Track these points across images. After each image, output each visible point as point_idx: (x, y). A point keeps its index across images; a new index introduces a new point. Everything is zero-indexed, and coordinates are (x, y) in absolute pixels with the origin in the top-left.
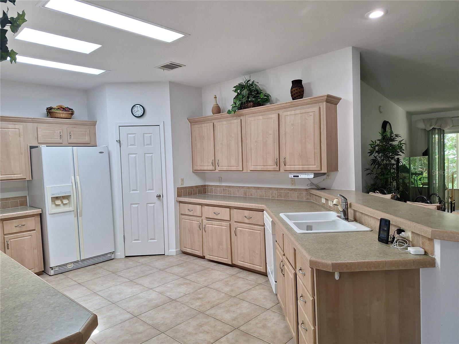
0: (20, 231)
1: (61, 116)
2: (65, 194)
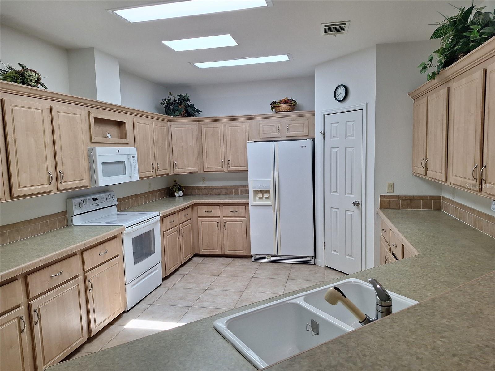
0: (235, 216)
1: (282, 109)
2: (265, 188)
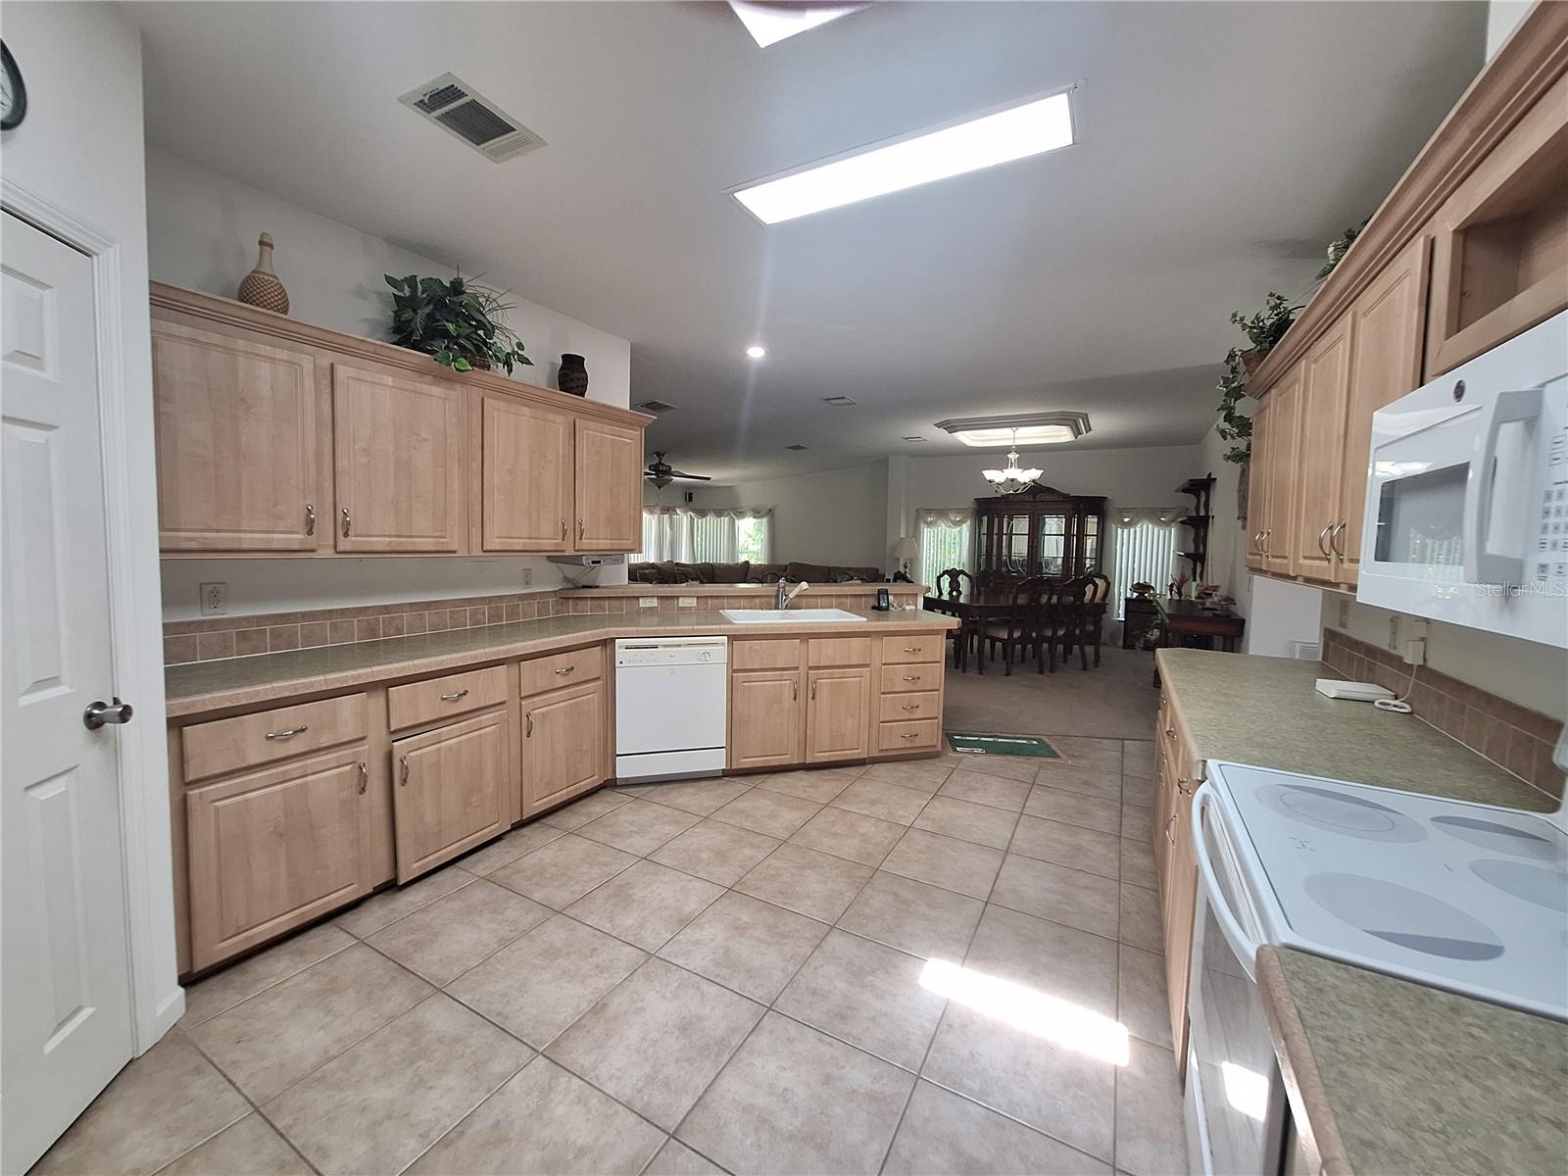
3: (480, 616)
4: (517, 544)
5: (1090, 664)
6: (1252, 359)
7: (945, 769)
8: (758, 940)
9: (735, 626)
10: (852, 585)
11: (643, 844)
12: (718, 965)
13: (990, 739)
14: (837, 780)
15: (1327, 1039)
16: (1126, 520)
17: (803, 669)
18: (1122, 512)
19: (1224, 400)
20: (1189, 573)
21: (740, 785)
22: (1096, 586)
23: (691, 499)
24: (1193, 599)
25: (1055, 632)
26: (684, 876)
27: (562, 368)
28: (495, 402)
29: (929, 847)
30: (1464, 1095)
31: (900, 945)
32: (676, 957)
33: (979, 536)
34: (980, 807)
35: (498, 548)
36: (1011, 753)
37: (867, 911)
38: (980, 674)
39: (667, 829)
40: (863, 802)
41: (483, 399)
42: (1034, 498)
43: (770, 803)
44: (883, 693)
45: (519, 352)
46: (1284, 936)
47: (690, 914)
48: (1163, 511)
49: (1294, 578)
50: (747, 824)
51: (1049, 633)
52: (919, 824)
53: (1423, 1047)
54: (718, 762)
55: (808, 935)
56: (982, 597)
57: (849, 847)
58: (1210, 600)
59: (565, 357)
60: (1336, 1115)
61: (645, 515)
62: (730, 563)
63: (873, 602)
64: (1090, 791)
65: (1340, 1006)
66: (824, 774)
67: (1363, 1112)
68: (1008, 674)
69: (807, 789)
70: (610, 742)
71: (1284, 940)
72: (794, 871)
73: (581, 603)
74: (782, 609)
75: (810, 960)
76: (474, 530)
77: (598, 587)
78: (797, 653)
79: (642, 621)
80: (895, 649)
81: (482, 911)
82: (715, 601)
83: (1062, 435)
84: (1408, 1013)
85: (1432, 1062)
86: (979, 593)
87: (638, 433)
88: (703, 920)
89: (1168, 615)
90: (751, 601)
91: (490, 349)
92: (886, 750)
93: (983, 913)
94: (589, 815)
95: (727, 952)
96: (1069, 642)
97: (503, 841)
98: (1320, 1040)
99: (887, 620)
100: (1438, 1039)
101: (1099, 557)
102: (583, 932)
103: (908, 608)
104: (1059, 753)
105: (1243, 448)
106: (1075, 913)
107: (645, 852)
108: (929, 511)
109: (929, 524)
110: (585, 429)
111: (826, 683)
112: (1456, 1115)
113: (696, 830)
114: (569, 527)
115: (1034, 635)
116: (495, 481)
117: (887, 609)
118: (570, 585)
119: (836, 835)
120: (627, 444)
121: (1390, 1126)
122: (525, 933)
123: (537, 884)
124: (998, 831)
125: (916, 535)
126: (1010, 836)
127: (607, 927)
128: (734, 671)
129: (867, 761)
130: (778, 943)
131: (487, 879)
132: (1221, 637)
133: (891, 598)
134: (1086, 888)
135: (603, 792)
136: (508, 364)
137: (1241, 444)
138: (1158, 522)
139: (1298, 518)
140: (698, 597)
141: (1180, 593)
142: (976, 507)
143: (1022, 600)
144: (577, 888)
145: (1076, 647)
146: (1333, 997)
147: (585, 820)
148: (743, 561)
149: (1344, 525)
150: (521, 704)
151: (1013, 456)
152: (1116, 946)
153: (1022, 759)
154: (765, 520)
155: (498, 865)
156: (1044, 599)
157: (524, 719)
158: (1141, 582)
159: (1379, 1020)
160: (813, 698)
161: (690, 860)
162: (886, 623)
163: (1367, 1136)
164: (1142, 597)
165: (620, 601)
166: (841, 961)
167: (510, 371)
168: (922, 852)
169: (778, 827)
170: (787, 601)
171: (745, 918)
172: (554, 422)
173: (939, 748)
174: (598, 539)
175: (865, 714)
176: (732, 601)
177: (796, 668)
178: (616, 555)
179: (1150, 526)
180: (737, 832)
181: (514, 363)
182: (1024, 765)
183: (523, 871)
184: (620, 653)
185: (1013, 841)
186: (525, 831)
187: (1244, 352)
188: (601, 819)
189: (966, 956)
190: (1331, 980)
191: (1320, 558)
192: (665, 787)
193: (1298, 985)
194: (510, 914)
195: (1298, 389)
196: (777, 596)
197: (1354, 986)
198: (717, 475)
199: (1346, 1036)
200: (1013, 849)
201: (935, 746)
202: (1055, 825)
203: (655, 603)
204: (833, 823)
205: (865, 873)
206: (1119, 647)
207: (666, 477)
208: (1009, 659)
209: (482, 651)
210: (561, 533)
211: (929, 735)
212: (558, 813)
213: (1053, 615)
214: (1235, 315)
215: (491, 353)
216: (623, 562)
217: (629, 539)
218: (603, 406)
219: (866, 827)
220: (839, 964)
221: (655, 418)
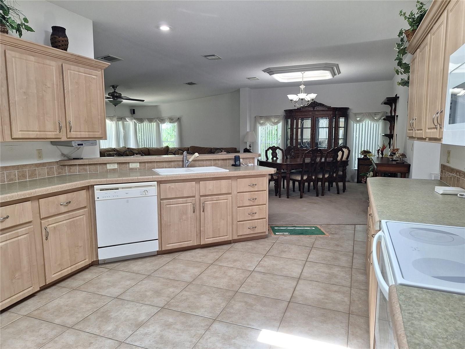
3: (12, 177)
4: (33, 135)
5: (341, 192)
6: (410, 34)
7: (270, 243)
8: (178, 330)
9: (161, 176)
10: (222, 154)
11: (115, 291)
12: (157, 343)
13: (292, 228)
14: (217, 252)
15: (409, 313)
16: (358, 119)
17: (197, 197)
18: (356, 115)
19: (398, 55)
20: (387, 144)
21: (167, 258)
22: (343, 152)
23: (134, 113)
24: (389, 157)
25: (324, 176)
26: (138, 304)
27: (52, 35)
28: (13, 53)
29: (262, 279)
30: (457, 326)
31: (248, 324)
32: (135, 341)
33: (287, 129)
34: (287, 259)
35: (20, 137)
36: (302, 234)
37: (232, 311)
38: (288, 198)
39: (128, 282)
40: (230, 261)
41: (5, 51)
42: (314, 109)
43: (182, 265)
44: (238, 207)
45: (26, 24)
46: (400, 280)
47: (142, 321)
48: (376, 114)
49: (425, 139)
50: (171, 277)
51: (321, 176)
52: (257, 269)
53: (445, 313)
54: (154, 247)
55: (203, 324)
56: (289, 160)
57: (223, 283)
58: (395, 156)
59: (54, 28)
60: (407, 337)
61: (108, 122)
62: (158, 147)
63: (232, 162)
64: (339, 249)
65: (417, 302)
66: (210, 250)
67: (418, 335)
68: (301, 197)
69: (202, 257)
70: (94, 241)
71: (400, 282)
72: (195, 296)
73: (73, 168)
74: (186, 167)
75: (204, 335)
76: (5, 126)
77: (82, 159)
78: (194, 189)
79: (109, 176)
80: (243, 185)
81: (26, 332)
82: (150, 165)
83: (326, 75)
84: (442, 302)
85: (447, 317)
86: (287, 158)
87: (100, 72)
88: (149, 323)
89: (376, 164)
90: (169, 164)
91: (7, 21)
92: (241, 235)
93: (288, 306)
94: (84, 280)
95: (162, 337)
96: (331, 180)
97: (36, 297)
98: (406, 314)
99: (240, 171)
100: (452, 310)
101: (345, 138)
102: (84, 335)
103: (250, 165)
104: (325, 233)
105: (406, 79)
106: (330, 303)
107: (117, 294)
108: (261, 117)
109: (262, 124)
110: (68, 69)
111: (210, 203)
112: (452, 332)
113: (144, 282)
114: (63, 124)
115: (314, 177)
116: (16, 99)
117: (240, 165)
118: (66, 158)
119: (216, 278)
120: (94, 79)
121: (427, 338)
122: (52, 340)
123: (56, 316)
124: (296, 270)
125: (255, 130)
126: (301, 272)
127: (97, 332)
128: (162, 199)
129: (232, 242)
130: (187, 330)
131: (28, 316)
132: (400, 173)
133: (241, 160)
134: (335, 291)
135: (92, 268)
136: (19, 30)
137: (405, 77)
138: (374, 120)
139: (426, 110)
140: (140, 163)
141: (382, 154)
142: (285, 114)
143: (308, 160)
144: (79, 315)
145: (334, 184)
146: (414, 300)
147: (82, 282)
148: (165, 146)
149: (442, 111)
150: (41, 222)
151: (302, 87)
152: (348, 315)
153: (307, 236)
154: (176, 124)
155: (33, 309)
156: (318, 159)
157: (44, 231)
158: (365, 150)
159: (431, 305)
160: (203, 211)
161: (141, 296)
162: (239, 172)
163: (417, 342)
164: (365, 157)
165: (96, 166)
166: (219, 335)
167: (21, 35)
168: (259, 282)
169: (187, 277)
170: (188, 163)
171: (171, 320)
172: (50, 65)
173: (267, 233)
174: (80, 132)
175: (229, 218)
176: (159, 164)
177: (194, 197)
178: (93, 141)
179: (369, 121)
180: (165, 281)
181: (22, 30)
182: (308, 239)
183: (48, 310)
184: (98, 193)
185: (302, 274)
186: (48, 290)
187: (406, 31)
188: (91, 281)
189: (279, 326)
190: (415, 294)
191: (434, 128)
192: (126, 263)
193: (402, 297)
194: (42, 332)
195: (427, 48)
196: (183, 161)
197: (424, 296)
198: (149, 99)
199: (417, 312)
200: (302, 277)
201: (265, 232)
202: (322, 265)
203: (116, 166)
204: (215, 272)
205: (231, 294)
206: (355, 182)
207: (119, 100)
208: (302, 190)
209: (16, 194)
210: (58, 128)
211: (263, 227)
212: (66, 281)
213: (322, 167)
214: (401, 12)
215: (8, 24)
216: (96, 144)
217: (99, 132)
218: (79, 56)
219: (231, 273)
220: (218, 336)
221: (110, 64)
